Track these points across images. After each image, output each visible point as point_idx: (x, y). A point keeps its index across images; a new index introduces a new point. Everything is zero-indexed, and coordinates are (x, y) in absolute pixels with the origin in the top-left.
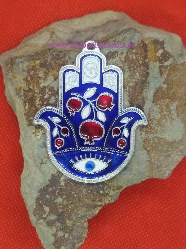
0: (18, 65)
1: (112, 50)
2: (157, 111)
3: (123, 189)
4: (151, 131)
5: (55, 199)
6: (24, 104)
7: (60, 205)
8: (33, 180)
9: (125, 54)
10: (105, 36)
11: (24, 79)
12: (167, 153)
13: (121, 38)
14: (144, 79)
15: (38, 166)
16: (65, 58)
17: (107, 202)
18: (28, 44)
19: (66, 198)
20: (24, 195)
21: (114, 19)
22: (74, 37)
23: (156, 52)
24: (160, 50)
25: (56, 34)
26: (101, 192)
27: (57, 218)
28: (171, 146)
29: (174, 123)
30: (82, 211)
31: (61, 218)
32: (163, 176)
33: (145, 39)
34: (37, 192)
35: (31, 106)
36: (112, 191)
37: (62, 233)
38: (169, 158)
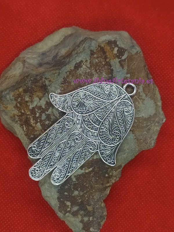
0: (5, 97)
1: (78, 61)
3: (123, 167)
5: (72, 193)
6: (22, 127)
7: (78, 196)
9: (89, 61)
10: (67, 51)
11: (14, 107)
12: (147, 128)
13: (81, 49)
14: (110, 75)
16: (42, 80)
17: (114, 182)
18: (7, 77)
19: (80, 190)
20: (47, 199)
21: (69, 34)
22: (42, 59)
23: (113, 51)
24: (115, 49)
25: (27, 62)
26: (107, 175)
27: (79, 207)
28: (149, 121)
29: (145, 102)
30: (96, 196)
31: (82, 206)
32: (150, 146)
33: (101, 43)
34: (56, 193)
35: (28, 127)
36: (114, 172)
37: (87, 218)
38: (150, 131)
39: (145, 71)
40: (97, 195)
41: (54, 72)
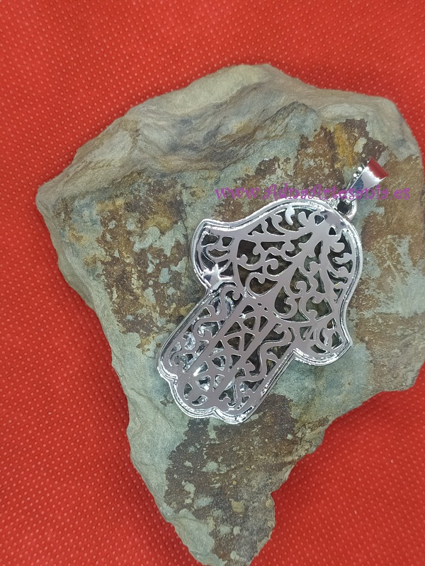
0: (79, 213)
1: (267, 157)
2: (372, 262)
3: (330, 422)
4: (367, 304)
5: (203, 466)
6: (109, 291)
7: (214, 475)
8: (154, 437)
9: (292, 162)
10: (242, 124)
11: (98, 241)
12: (403, 341)
13: (279, 128)
15: (158, 409)
16: (174, 187)
17: (303, 453)
18: (90, 163)
19: (223, 460)
20: (140, 469)
21: (253, 83)
22: (181, 134)
23: (354, 144)
24: (359, 140)
25: (143, 134)
26: (290, 437)
27: (212, 501)
28: (409, 325)
29: (410, 279)
30: (258, 480)
31: (221, 499)
32: (403, 385)
33: (328, 123)
34: (165, 458)
35: (123, 293)
36: (309, 430)
37: (227, 527)
38: (409, 349)
39: (421, 205)
40: (258, 478)
41: (207, 175)
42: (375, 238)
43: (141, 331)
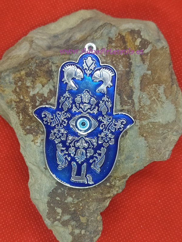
0: (4, 79)
2: (146, 97)
3: (128, 177)
4: (144, 118)
5: (65, 199)
6: (18, 115)
7: (71, 204)
8: (41, 186)
10: (82, 36)
11: (13, 92)
12: (163, 136)
13: (99, 35)
14: (128, 69)
15: (43, 172)
16: (48, 64)
17: (115, 193)
18: (10, 56)
19: (75, 196)
20: (34, 202)
21: (88, 18)
22: (53, 42)
23: (135, 41)
24: (137, 39)
25: (35, 42)
26: (108, 184)
27: (70, 217)
28: (166, 128)
29: (165, 105)
30: (93, 206)
31: (75, 216)
32: (164, 158)
33: (122, 32)
34: (46, 196)
35: (25, 116)
36: (118, 181)
37: (78, 230)
38: (166, 140)
39: (170, 70)
40: (93, 205)
41: (64, 57)
42: (147, 85)
43: (34, 133)
